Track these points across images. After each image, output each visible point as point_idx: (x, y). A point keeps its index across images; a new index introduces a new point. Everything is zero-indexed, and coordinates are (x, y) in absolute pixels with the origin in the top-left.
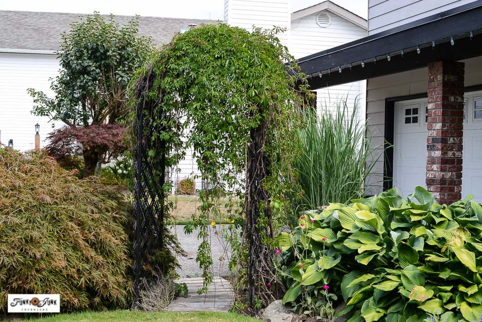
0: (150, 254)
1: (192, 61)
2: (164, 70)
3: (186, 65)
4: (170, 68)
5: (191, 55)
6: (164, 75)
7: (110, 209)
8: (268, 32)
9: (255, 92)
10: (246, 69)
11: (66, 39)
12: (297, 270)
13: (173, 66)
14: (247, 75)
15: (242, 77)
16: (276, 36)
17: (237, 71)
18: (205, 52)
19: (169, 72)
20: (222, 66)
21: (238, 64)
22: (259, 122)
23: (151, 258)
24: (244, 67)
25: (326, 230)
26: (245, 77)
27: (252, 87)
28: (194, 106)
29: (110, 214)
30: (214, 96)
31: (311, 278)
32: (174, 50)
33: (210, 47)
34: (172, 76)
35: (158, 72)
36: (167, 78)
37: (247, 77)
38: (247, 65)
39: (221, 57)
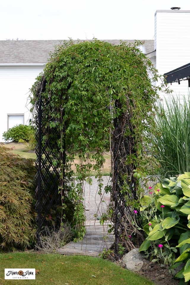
0: (52, 209)
1: (70, 69)
2: (52, 77)
3: (65, 73)
4: (55, 75)
5: (69, 65)
6: (52, 80)
7: (19, 177)
8: (132, 45)
9: (113, 91)
10: (106, 74)
11: (52, 56)
12: (147, 227)
13: (57, 74)
14: (108, 79)
15: (103, 80)
16: (137, 47)
17: (100, 76)
18: (79, 62)
19: (55, 78)
20: (90, 72)
21: (101, 71)
22: (119, 114)
23: (53, 211)
24: (105, 72)
25: (173, 196)
26: (106, 80)
27: (111, 87)
28: (71, 103)
29: (19, 181)
30: (84, 95)
31: (155, 235)
32: (59, 62)
33: (82, 58)
34: (57, 81)
35: (48, 79)
36: (54, 82)
37: (108, 80)
38: (108, 71)
39: (89, 66)
